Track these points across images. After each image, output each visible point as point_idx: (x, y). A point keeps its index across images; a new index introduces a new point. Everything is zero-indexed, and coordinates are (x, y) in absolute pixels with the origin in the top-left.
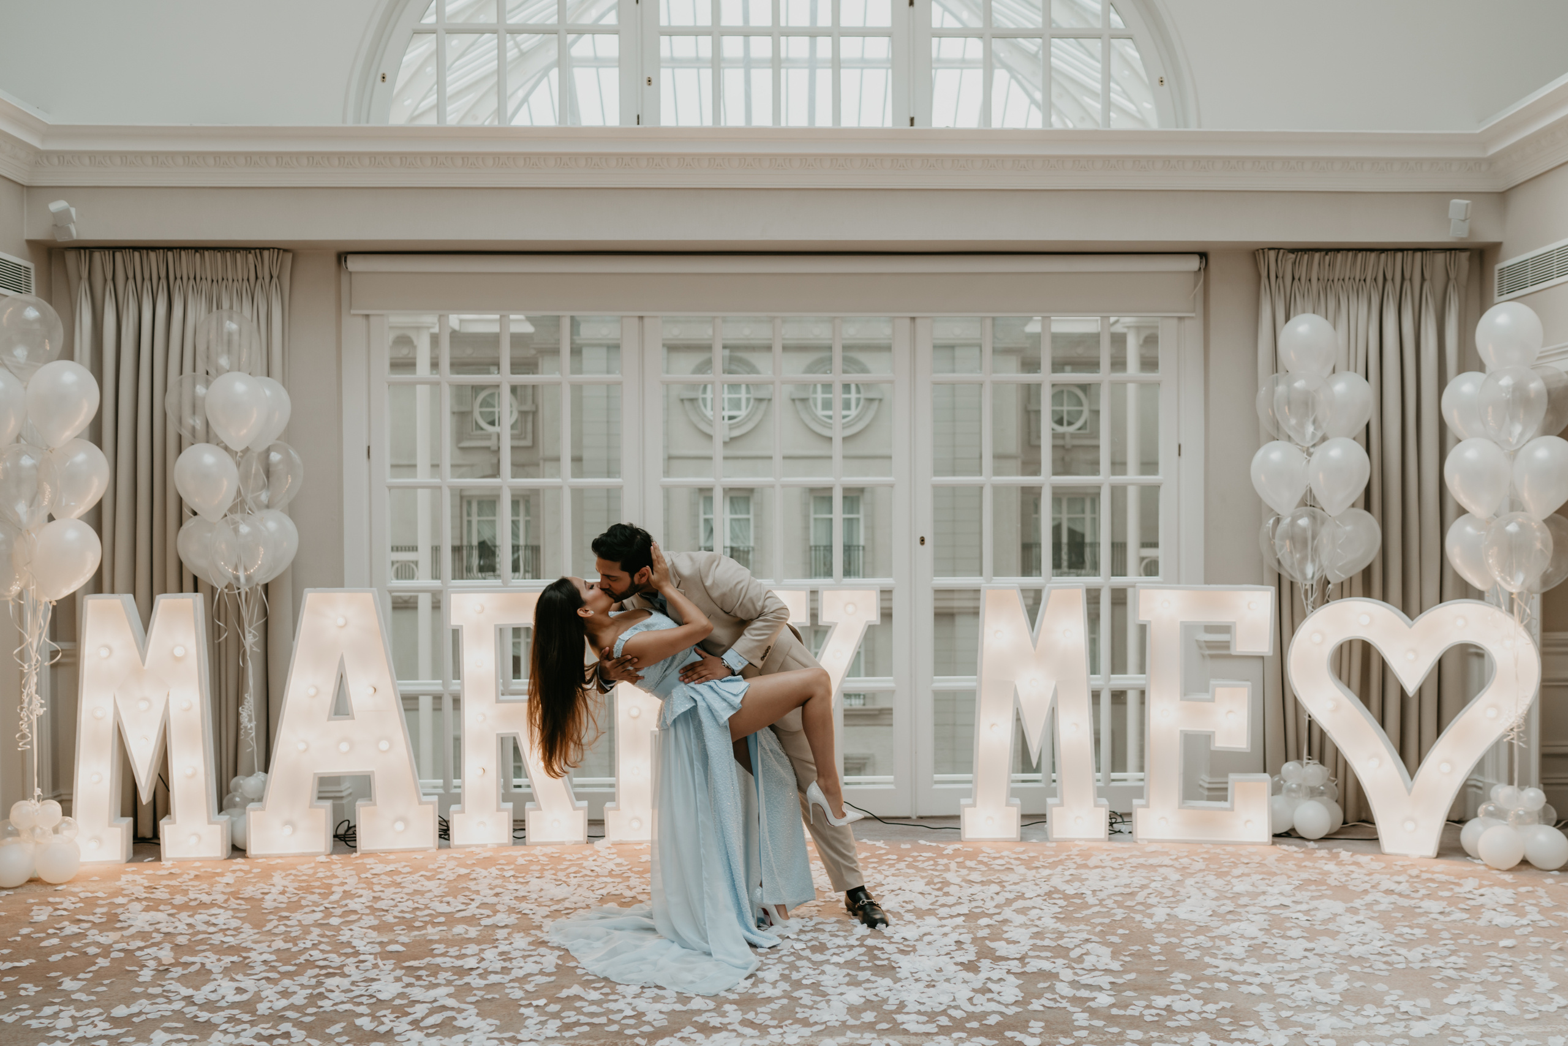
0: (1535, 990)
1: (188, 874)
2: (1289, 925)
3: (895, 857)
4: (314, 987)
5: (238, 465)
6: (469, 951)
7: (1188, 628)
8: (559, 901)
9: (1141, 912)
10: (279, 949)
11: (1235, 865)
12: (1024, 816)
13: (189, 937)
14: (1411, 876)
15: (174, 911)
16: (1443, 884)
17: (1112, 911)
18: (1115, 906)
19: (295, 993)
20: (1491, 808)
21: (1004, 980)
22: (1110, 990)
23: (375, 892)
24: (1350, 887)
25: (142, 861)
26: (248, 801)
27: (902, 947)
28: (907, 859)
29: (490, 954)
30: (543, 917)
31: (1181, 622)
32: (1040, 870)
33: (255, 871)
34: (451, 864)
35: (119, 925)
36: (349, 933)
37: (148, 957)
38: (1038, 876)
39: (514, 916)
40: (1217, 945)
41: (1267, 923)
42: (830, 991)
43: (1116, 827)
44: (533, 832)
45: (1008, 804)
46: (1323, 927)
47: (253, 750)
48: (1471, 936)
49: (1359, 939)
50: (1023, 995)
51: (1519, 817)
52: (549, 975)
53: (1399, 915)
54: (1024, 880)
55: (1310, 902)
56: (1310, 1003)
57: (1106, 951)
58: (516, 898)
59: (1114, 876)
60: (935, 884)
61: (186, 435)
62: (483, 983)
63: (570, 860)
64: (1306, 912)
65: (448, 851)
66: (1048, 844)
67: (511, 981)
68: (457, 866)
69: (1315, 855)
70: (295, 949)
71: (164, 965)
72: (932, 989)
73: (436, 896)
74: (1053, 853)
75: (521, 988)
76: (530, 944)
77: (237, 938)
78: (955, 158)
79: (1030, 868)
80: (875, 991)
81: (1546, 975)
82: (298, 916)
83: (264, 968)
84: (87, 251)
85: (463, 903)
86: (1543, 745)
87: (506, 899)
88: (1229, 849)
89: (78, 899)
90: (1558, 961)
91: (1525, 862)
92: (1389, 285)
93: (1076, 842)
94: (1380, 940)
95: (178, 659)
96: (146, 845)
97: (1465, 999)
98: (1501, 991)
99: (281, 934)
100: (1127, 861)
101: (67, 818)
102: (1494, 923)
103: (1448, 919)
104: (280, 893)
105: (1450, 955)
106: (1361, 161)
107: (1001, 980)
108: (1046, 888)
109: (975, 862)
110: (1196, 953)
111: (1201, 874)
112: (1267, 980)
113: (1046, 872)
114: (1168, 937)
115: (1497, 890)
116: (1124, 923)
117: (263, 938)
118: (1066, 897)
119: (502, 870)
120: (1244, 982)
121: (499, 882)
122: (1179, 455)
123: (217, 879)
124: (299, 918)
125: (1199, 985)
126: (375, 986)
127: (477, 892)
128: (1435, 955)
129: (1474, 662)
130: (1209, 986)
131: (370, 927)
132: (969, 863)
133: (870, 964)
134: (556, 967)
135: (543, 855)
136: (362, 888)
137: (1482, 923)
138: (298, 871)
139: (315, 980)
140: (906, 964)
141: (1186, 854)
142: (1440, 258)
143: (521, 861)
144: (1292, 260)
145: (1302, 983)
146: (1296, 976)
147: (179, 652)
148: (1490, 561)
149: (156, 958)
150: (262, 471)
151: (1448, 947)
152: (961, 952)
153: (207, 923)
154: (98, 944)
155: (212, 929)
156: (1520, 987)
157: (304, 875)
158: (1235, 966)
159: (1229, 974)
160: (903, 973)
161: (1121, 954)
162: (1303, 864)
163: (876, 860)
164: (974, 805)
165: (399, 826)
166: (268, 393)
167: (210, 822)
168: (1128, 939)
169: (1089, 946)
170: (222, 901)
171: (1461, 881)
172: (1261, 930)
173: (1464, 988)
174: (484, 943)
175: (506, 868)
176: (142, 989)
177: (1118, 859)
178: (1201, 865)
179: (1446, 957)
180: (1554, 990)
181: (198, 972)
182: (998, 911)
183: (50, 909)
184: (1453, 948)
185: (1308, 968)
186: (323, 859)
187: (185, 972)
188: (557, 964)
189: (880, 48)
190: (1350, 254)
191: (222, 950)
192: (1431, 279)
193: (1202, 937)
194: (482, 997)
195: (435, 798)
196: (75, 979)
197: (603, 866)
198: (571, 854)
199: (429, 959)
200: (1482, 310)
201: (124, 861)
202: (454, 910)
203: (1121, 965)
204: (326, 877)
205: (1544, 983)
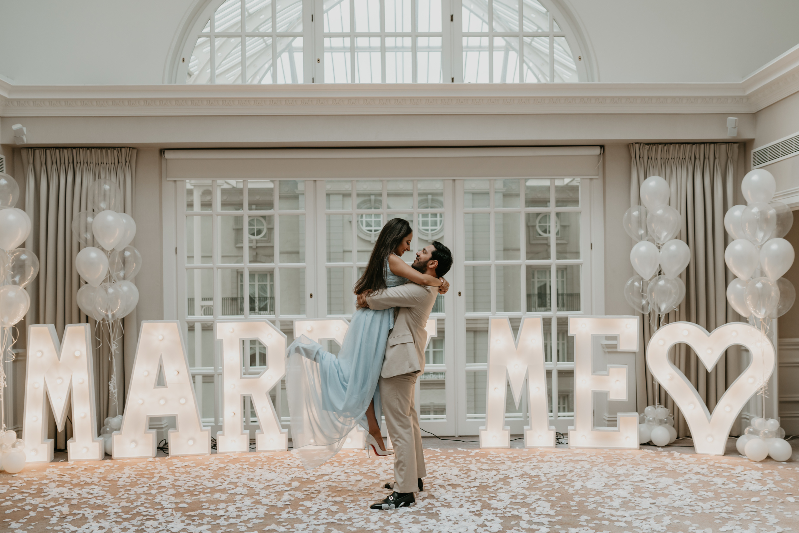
0: (767, 524)
1: (81, 468)
2: (643, 491)
3: (445, 457)
4: (139, 526)
5: (109, 257)
6: (220, 507)
7: (595, 338)
8: (270, 481)
9: (568, 484)
10: (123, 507)
11: (620, 460)
12: (512, 435)
13: (78, 500)
14: (709, 465)
15: (72, 487)
16: (725, 469)
17: (554, 484)
18: (555, 481)
19: (129, 529)
20: (751, 430)
21: (494, 520)
22: (548, 525)
23: (176, 476)
24: (678, 471)
25: (58, 461)
26: (113, 430)
27: (443, 503)
28: (450, 458)
29: (231, 508)
30: (261, 489)
31: (592, 335)
32: (518, 463)
33: (116, 466)
34: (217, 462)
35: (43, 494)
36: (160, 498)
37: (56, 511)
38: (517, 466)
39: (246, 488)
40: (605, 501)
41: (633, 490)
42: (403, 526)
43: (560, 440)
44: (260, 445)
45: (504, 429)
46: (661, 492)
47: (116, 404)
48: (737, 496)
49: (679, 498)
50: (503, 527)
51: (765, 434)
52: (261, 519)
53: (701, 485)
54: (509, 468)
55: (656, 479)
56: (650, 531)
57: (548, 505)
58: (248, 479)
59: (556, 466)
60: (464, 471)
61: (82, 242)
62: (226, 523)
63: (278, 460)
64: (653, 484)
65: (216, 455)
66: (524, 450)
67: (241, 522)
68: (219, 463)
69: (661, 455)
70: (132, 506)
71: (64, 515)
72: (456, 525)
73: (207, 479)
74: (526, 454)
75: (245, 526)
76: (252, 503)
77: (103, 500)
78: (474, 99)
79: (513, 462)
80: (426, 526)
81: (773, 516)
82: (135, 489)
83: (115, 516)
84: (32, 149)
85: (220, 482)
86: (779, 397)
87: (243, 480)
88: (617, 451)
89: (23, 481)
90: (781, 509)
91: (769, 458)
92: (697, 161)
93: (539, 449)
94: (690, 498)
95: (77, 358)
96: (61, 453)
97: (730, 529)
98: (749, 524)
99: (125, 499)
100: (564, 458)
101: (19, 440)
102: (750, 489)
103: (726, 487)
104: (127, 478)
105: (725, 506)
106: (681, 98)
107: (492, 520)
108: (521, 472)
109: (486, 459)
110: (595, 505)
111: (601, 465)
112: (629, 519)
113: (522, 464)
114: (581, 497)
115: (753, 472)
116: (559, 490)
117: (116, 501)
118: (530, 477)
119: (242, 465)
120: (617, 521)
121: (240, 471)
122: (591, 249)
123: (96, 470)
124: (135, 490)
125: (594, 522)
126: (171, 525)
127: (228, 476)
128: (717, 506)
129: (744, 354)
130: (599, 523)
131: (171, 495)
132: (482, 460)
133: (426, 512)
134: (264, 515)
135: (264, 457)
136: (169, 475)
137: (743, 489)
138: (138, 466)
139: (140, 522)
140: (444, 512)
141: (594, 454)
142: (723, 147)
143: (252, 460)
144: (648, 149)
145: (647, 521)
146: (644, 517)
147: (77, 354)
148: (748, 303)
149: (60, 511)
150: (121, 261)
151: (724, 502)
152: (473, 506)
153: (88, 493)
154: (31, 504)
155: (90, 496)
156: (760, 522)
157: (140, 468)
158: (614, 512)
159: (610, 516)
160: (442, 517)
161: (555, 506)
162: (655, 459)
163: (434, 458)
164: (486, 430)
165: (191, 442)
166: (124, 221)
167: (93, 441)
168: (560, 499)
169: (539, 502)
170: (97, 481)
171: (735, 468)
172: (628, 493)
173: (730, 523)
174: (229, 502)
175: (244, 464)
176: (51, 527)
177: (560, 457)
178: (602, 460)
179: (723, 507)
180: (776, 524)
181: (81, 519)
182: (494, 484)
183: (8, 486)
184: (727, 502)
185: (651, 513)
186: (151, 459)
187: (74, 518)
188: (265, 513)
189: (437, 42)
190: (677, 145)
191: (94, 507)
192: (719, 158)
193: (598, 497)
194: (225, 530)
195: (209, 428)
196: (18, 522)
197: (295, 462)
198: (278, 456)
199: (200, 511)
200: (746, 173)
201: (49, 461)
202: (215, 486)
203: (555, 512)
204: (152, 469)
205: (772, 520)
